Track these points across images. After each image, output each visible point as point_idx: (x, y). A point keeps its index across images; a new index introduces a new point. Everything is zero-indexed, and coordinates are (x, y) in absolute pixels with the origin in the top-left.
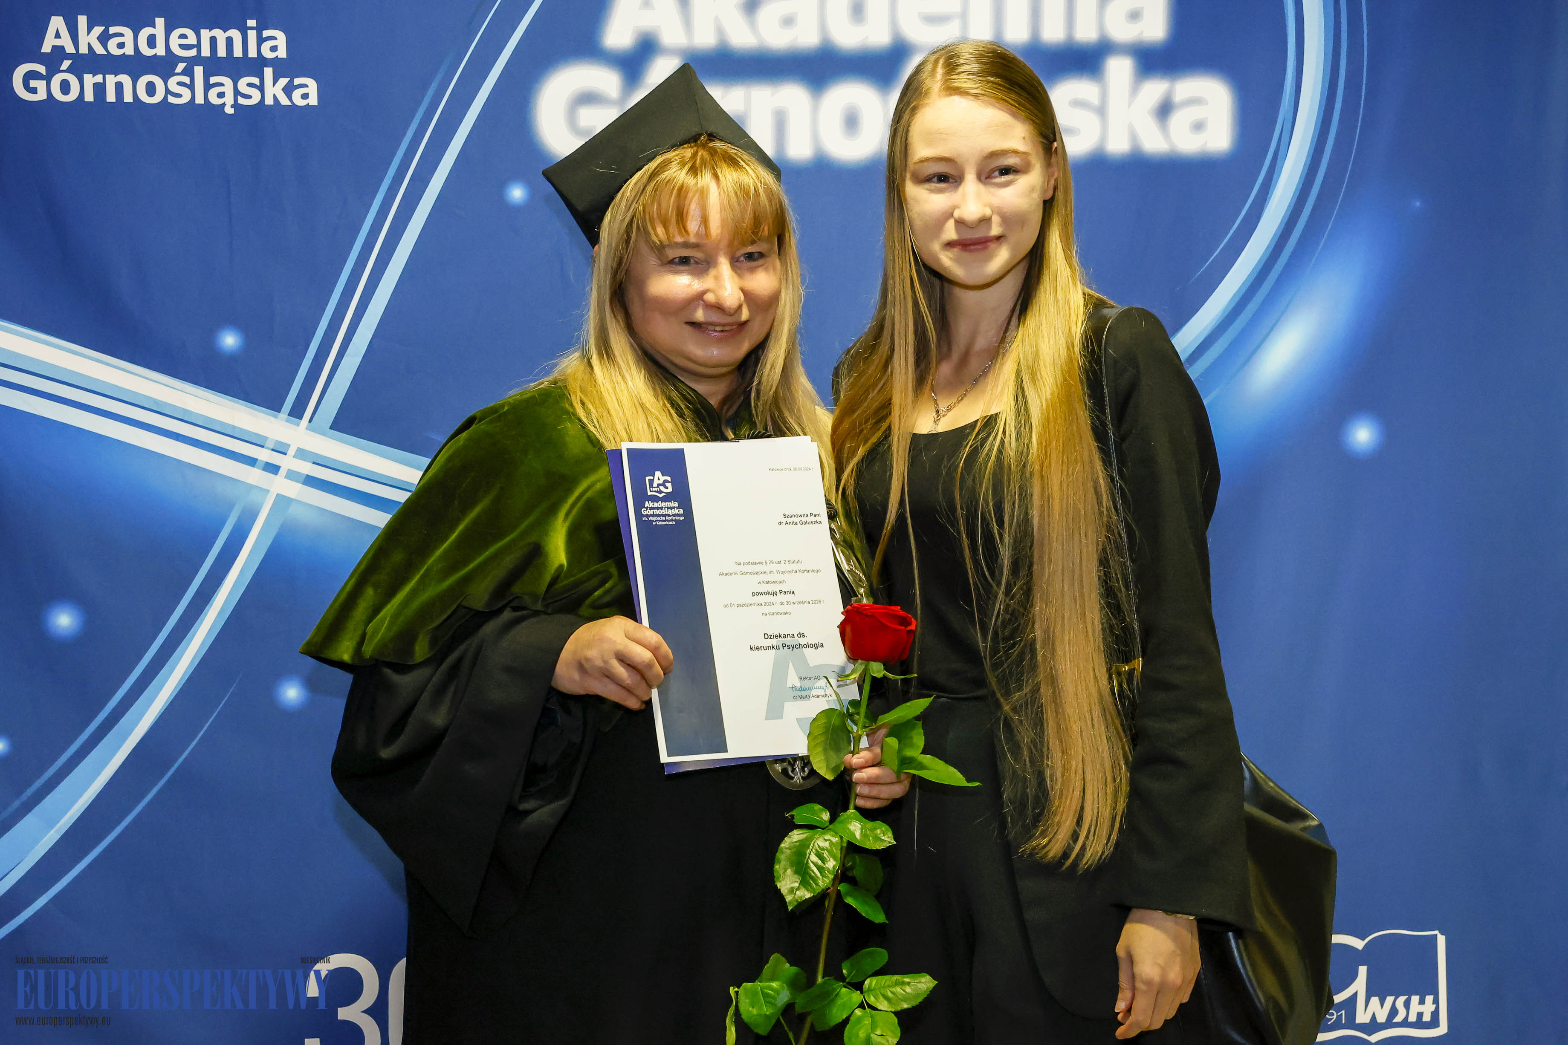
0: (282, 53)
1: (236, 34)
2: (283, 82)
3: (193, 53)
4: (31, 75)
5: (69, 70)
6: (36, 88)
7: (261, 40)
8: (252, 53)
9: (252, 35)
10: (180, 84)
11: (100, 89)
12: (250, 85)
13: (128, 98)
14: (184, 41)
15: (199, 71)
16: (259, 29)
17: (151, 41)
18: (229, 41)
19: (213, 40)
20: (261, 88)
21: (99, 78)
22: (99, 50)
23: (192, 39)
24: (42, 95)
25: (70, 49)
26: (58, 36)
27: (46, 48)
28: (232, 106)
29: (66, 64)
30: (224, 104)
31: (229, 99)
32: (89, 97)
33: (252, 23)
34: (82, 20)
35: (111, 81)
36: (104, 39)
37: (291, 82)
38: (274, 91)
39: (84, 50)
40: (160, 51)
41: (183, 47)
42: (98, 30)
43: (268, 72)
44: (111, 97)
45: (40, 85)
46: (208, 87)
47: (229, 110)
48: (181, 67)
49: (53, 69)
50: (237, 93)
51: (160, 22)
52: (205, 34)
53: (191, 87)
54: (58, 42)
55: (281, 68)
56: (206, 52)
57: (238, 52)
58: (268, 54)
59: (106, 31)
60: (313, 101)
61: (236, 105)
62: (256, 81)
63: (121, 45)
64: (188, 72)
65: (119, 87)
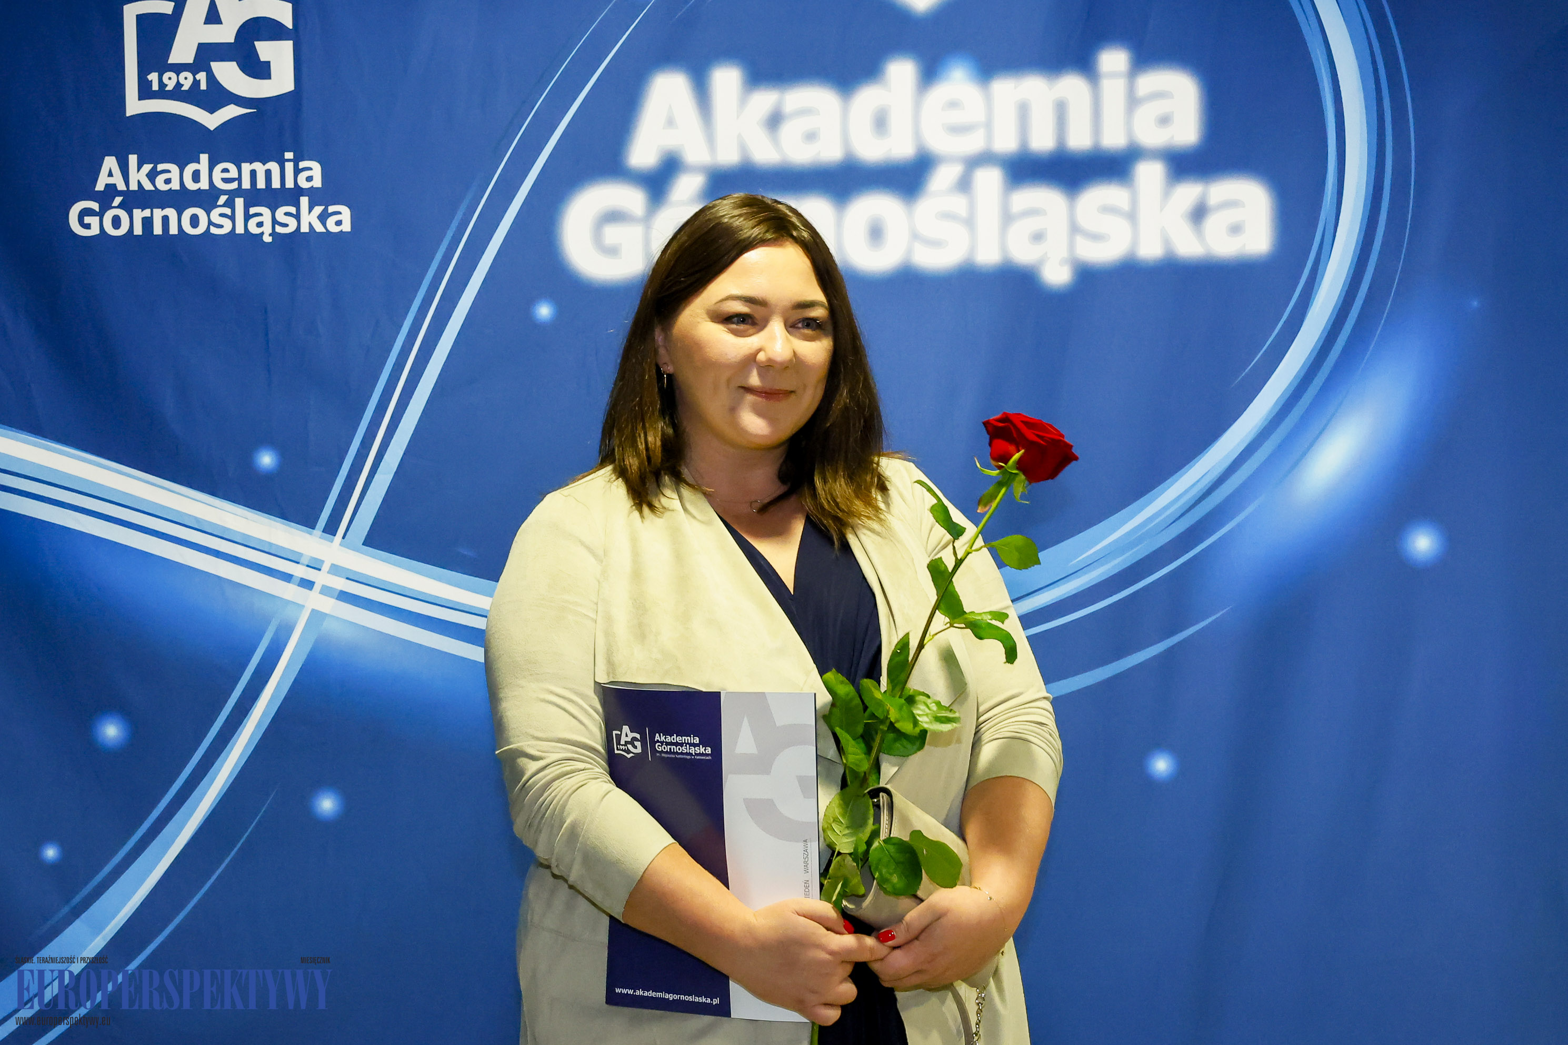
0: (317, 183)
1: (274, 166)
2: (318, 210)
3: (234, 185)
4: (86, 212)
5: (119, 206)
6: (90, 224)
7: (297, 171)
8: (290, 184)
9: (289, 167)
10: (222, 215)
11: (148, 223)
12: (287, 214)
13: (173, 230)
14: (226, 175)
15: (239, 202)
16: (296, 161)
17: (196, 176)
18: (268, 173)
19: (253, 173)
20: (297, 217)
21: (147, 213)
22: (148, 186)
23: (234, 173)
24: (95, 231)
25: (121, 186)
26: (110, 174)
27: (100, 187)
28: (270, 235)
29: (118, 200)
30: (262, 233)
31: (267, 228)
32: (138, 230)
33: (289, 155)
34: (133, 159)
35: (158, 214)
36: (152, 176)
37: (326, 210)
38: (310, 219)
39: (134, 187)
40: (204, 185)
41: (226, 180)
42: (147, 168)
43: (304, 201)
44: (158, 230)
45: (93, 221)
46: (247, 217)
47: (267, 239)
48: (223, 199)
49: (106, 206)
50: (275, 222)
51: (204, 158)
52: (246, 168)
53: (232, 218)
54: (111, 181)
55: (316, 197)
56: (246, 185)
57: (276, 184)
58: (304, 184)
59: (154, 168)
60: (346, 227)
61: (273, 234)
62: (293, 210)
63: (168, 181)
64: (230, 204)
65: (165, 220)
